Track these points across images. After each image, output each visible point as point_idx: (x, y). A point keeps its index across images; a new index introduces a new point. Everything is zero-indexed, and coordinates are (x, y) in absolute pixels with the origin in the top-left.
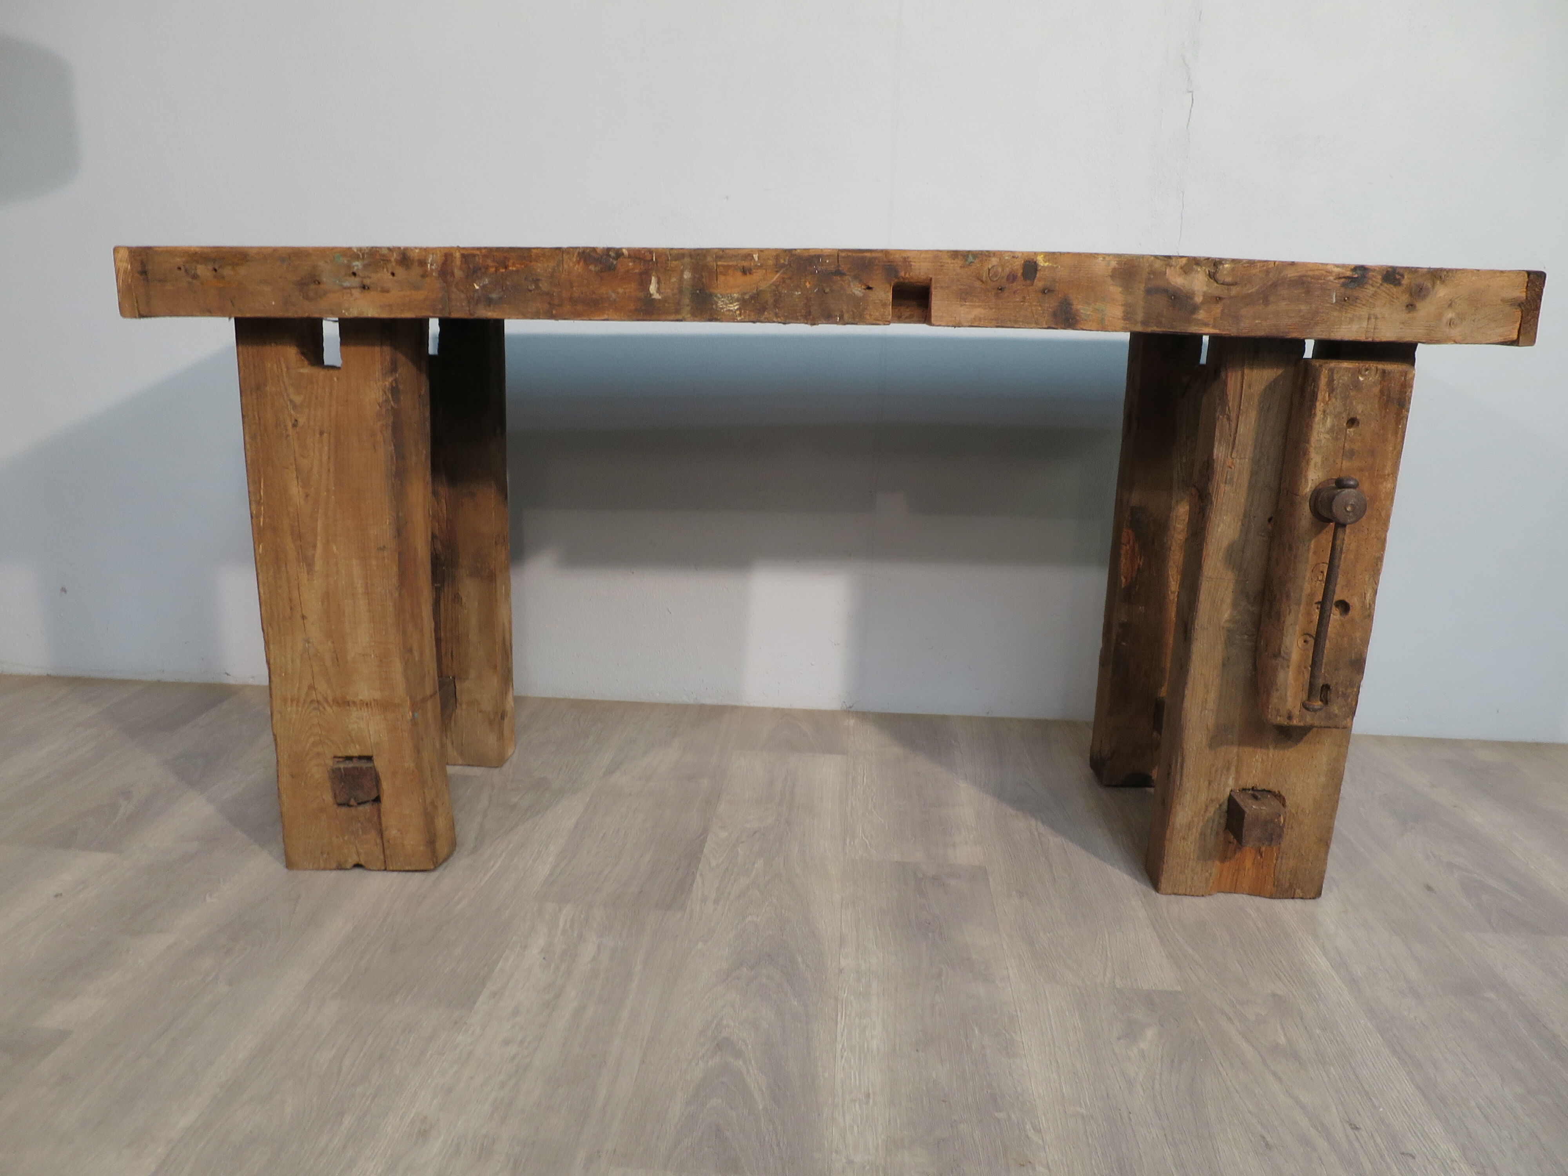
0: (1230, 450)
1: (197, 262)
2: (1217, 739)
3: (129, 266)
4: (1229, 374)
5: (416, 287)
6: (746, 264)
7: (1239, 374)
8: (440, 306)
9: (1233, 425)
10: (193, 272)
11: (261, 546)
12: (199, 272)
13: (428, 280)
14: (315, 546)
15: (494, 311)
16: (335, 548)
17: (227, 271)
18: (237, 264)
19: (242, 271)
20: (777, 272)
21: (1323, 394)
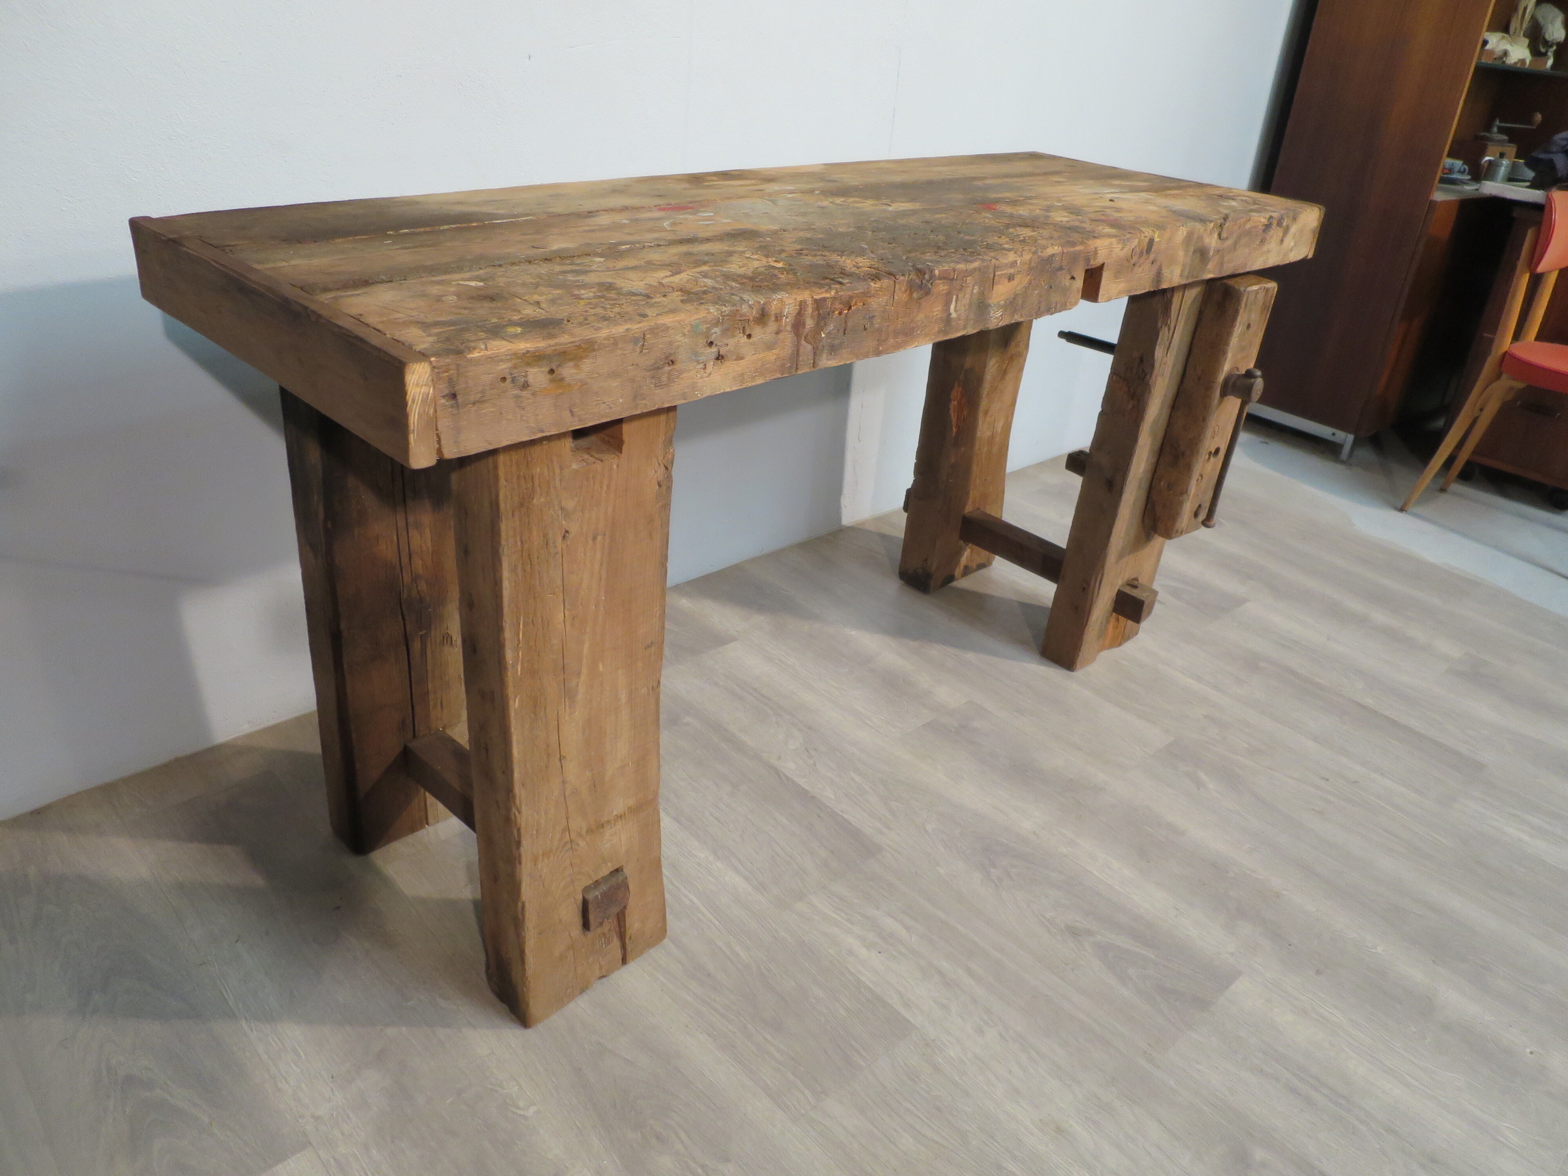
0: (1166, 352)
1: (528, 364)
2: (1121, 556)
3: (431, 391)
4: (1175, 295)
5: (770, 347)
6: (1012, 271)
7: (1181, 294)
8: (789, 365)
9: (1171, 332)
10: (523, 380)
11: (517, 700)
12: (531, 379)
13: (781, 336)
14: (579, 674)
15: (834, 359)
16: (601, 666)
17: (568, 371)
18: (581, 358)
19: (587, 365)
20: (1029, 274)
21: (1241, 311)
